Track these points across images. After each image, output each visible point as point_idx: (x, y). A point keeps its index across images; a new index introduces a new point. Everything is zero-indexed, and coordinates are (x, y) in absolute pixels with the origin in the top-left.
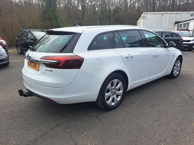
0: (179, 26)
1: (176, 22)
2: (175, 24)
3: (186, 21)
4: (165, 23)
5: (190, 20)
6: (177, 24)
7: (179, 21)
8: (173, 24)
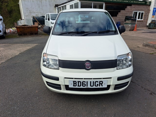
0: (59, 9)
1: (56, 5)
2: (55, 7)
3: (63, 4)
4: (46, 6)
5: (66, 3)
6: (57, 7)
7: (58, 4)
8: (53, 7)
